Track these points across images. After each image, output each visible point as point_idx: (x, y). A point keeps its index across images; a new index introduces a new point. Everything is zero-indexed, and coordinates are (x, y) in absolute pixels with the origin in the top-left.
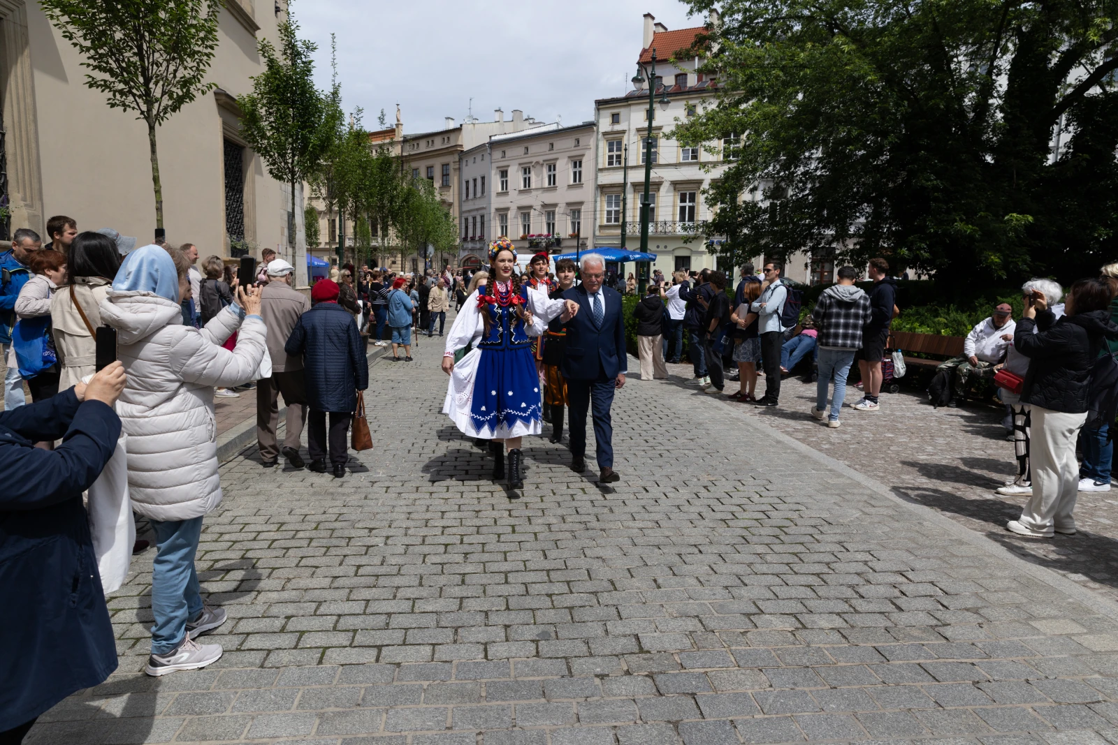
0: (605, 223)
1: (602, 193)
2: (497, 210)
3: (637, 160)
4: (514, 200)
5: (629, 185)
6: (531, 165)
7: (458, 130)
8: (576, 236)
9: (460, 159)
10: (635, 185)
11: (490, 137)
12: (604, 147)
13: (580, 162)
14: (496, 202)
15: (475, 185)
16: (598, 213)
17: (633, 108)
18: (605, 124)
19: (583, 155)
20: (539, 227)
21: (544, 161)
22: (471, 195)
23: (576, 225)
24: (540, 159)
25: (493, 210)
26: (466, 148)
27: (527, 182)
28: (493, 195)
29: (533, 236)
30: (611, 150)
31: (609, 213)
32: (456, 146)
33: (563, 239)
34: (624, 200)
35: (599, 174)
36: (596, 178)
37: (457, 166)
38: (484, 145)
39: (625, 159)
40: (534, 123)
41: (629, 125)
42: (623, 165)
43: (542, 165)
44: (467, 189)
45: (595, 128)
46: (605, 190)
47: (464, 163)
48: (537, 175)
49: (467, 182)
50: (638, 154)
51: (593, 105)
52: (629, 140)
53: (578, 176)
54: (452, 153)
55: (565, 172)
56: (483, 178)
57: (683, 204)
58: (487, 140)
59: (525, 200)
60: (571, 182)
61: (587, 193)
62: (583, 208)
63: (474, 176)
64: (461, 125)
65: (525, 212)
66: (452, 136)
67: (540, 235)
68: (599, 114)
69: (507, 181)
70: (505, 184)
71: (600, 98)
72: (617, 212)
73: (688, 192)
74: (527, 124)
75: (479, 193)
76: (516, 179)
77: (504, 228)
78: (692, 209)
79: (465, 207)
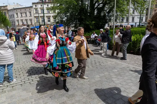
1: (35, 17)
2: (17, 20)
3: (40, 13)
4: (19, 18)
7: (7, 6)
8: (32, 24)
10: (41, 16)
12: (34, 10)
13: (31, 13)
14: (16, 19)
16: (35, 21)
17: (38, 4)
18: (34, 7)
19: (31, 11)
22: (11, 18)
23: (31, 23)
24: (24, 12)
25: (16, 20)
26: (9, 9)
27: (22, 15)
28: (16, 18)
30: (36, 11)
31: (37, 21)
33: (30, 25)
34: (39, 19)
36: (34, 15)
37: (7, 12)
39: (38, 12)
41: (38, 7)
44: (10, 16)
47: (9, 12)
48: (23, 14)
51: (32, 3)
52: (38, 9)
53: (31, 15)
54: (6, 10)
55: (28, 14)
56: (13, 15)
58: (13, 8)
59: (22, 18)
61: (32, 17)
62: (32, 20)
63: (11, 14)
65: (22, 20)
66: (5, 7)
68: (33, 5)
70: (17, 16)
72: (38, 21)
73: (49, 18)
74: (20, 6)
75: (13, 17)
76: (19, 15)
77: (18, 23)
78: (50, 20)
79: (10, 19)
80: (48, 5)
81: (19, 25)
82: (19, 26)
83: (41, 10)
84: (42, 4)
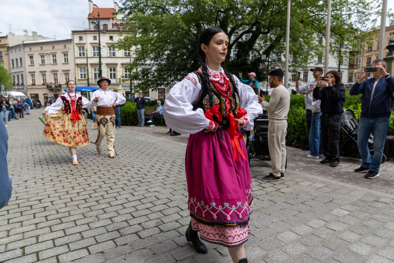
0: (80, 78)
1: (78, 67)
2: (30, 72)
3: (92, 55)
5: (89, 64)
6: (44, 54)
7: (6, 37)
8: (67, 84)
9: (8, 50)
10: (92, 65)
11: (23, 41)
12: (77, 49)
13: (67, 55)
14: (29, 69)
15: (17, 62)
16: (77, 74)
17: (88, 35)
18: (76, 40)
19: (68, 52)
20: (50, 80)
21: (51, 53)
22: (15, 66)
24: (49, 52)
25: (27, 72)
26: (10, 45)
27: (43, 61)
28: (27, 66)
29: (48, 83)
30: (80, 50)
31: (81, 75)
32: (5, 44)
33: (62, 85)
34: (88, 70)
35: (76, 59)
36: (75, 61)
37: (6, 53)
38: (20, 45)
39: (87, 54)
40: (43, 38)
41: (87, 41)
42: (86, 56)
43: (50, 55)
44: (13, 63)
45: (72, 41)
46: (79, 66)
47: (10, 52)
48: (48, 59)
49: (13, 60)
50: (91, 53)
51: (71, 33)
52: (87, 47)
53: (66, 60)
54: (3, 47)
55: (60, 58)
56: (21, 59)
57: (111, 72)
58: (21, 43)
59: (43, 69)
60: (64, 62)
61: (71, 66)
62: (70, 72)
63: (16, 58)
64: (7, 35)
65: (43, 73)
66: (3, 40)
67: (51, 83)
68: (73, 36)
69: (33, 61)
70: (32, 62)
71: (74, 30)
72: (85, 75)
73: (112, 67)
74: (40, 38)
75: (19, 65)
76: (37, 60)
77: (34, 80)
78: (114, 74)
79: (13, 71)
80: (111, 38)
81: (34, 84)
82: (34, 87)
83: (94, 50)
84: (97, 35)
